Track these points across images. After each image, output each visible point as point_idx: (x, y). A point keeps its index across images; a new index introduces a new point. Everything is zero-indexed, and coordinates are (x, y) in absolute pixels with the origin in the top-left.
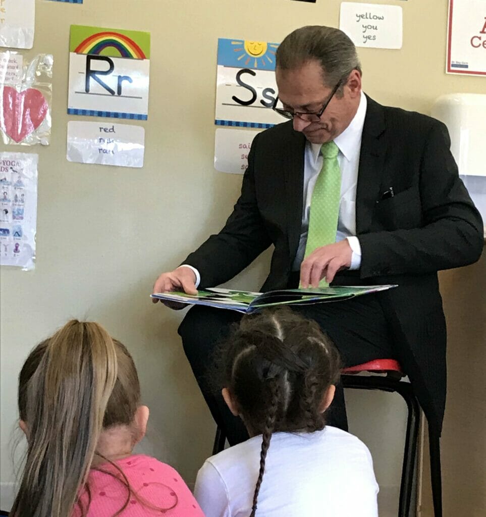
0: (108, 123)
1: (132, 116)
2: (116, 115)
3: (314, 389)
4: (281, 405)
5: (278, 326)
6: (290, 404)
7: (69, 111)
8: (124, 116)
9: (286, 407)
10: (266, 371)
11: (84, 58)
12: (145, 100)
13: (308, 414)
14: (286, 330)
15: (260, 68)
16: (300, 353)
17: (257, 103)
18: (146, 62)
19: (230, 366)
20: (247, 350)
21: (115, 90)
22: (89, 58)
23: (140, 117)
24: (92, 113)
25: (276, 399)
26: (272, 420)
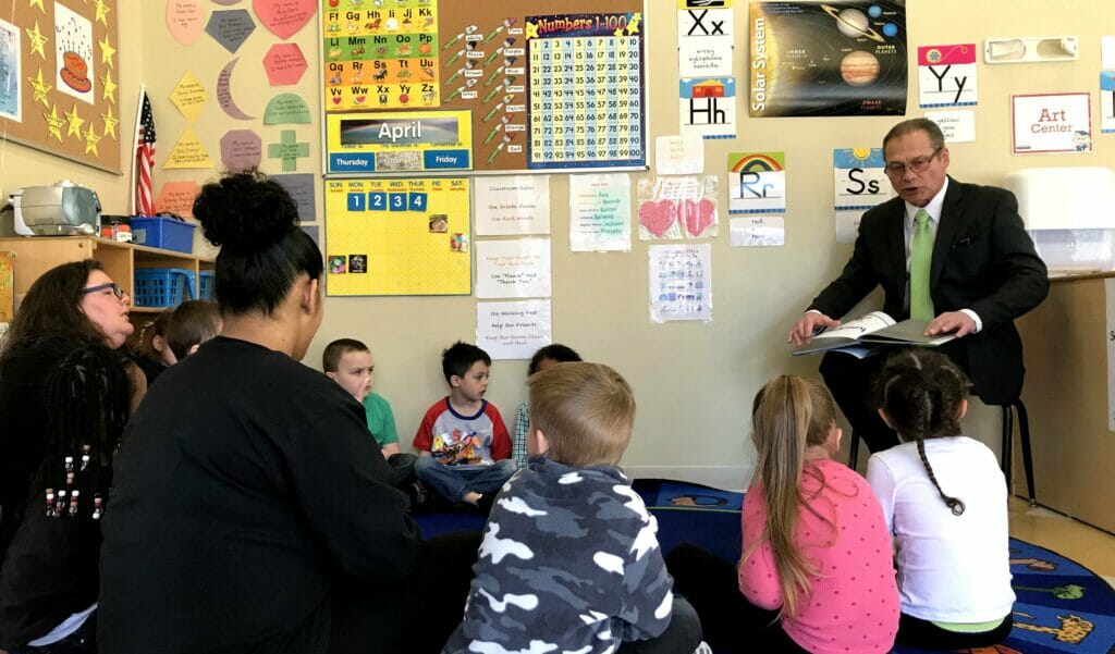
0: (757, 217)
1: (774, 211)
2: (763, 211)
3: (950, 404)
4: (925, 416)
5: (916, 360)
6: (933, 416)
7: (730, 212)
8: (769, 211)
9: (929, 418)
10: (911, 392)
11: (738, 175)
12: (783, 198)
13: (948, 422)
14: (923, 361)
15: (866, 166)
16: (936, 378)
17: (866, 191)
18: (783, 172)
19: (883, 391)
20: (894, 379)
21: (762, 194)
22: (742, 174)
23: (780, 210)
24: (746, 212)
25: (921, 412)
26: (922, 427)
